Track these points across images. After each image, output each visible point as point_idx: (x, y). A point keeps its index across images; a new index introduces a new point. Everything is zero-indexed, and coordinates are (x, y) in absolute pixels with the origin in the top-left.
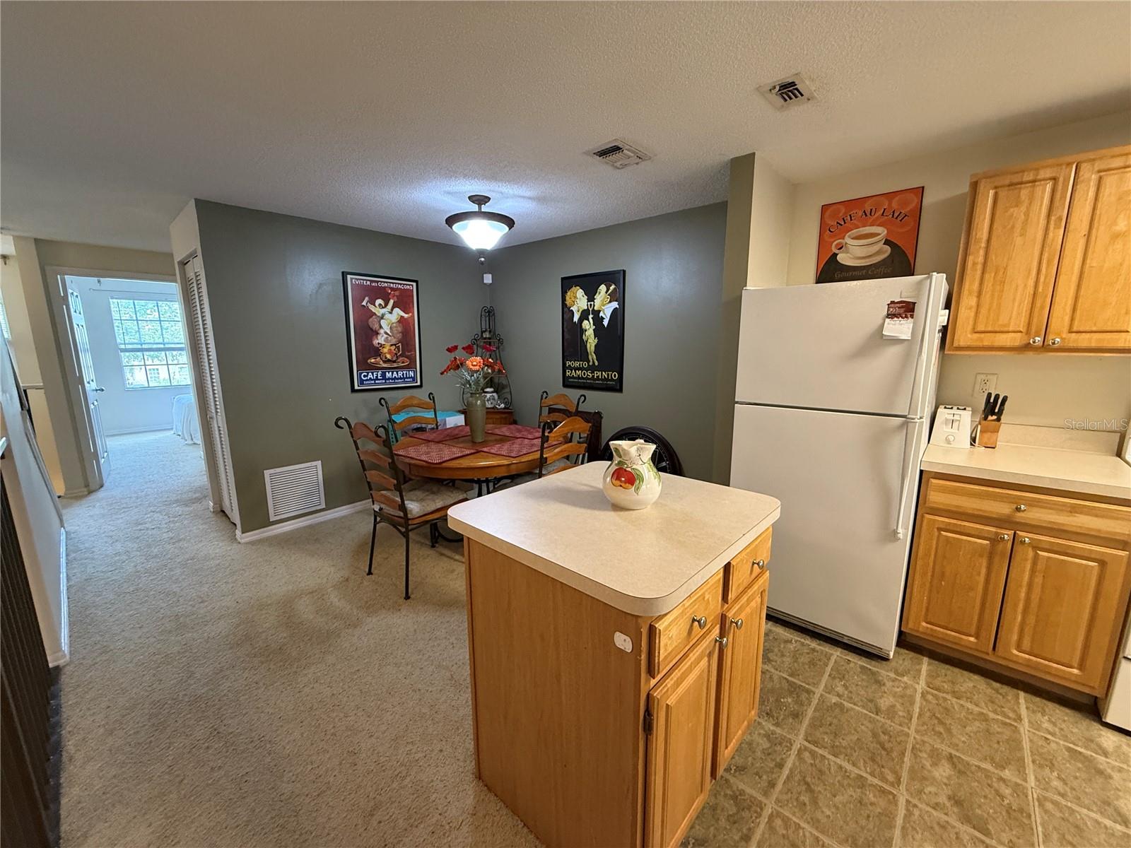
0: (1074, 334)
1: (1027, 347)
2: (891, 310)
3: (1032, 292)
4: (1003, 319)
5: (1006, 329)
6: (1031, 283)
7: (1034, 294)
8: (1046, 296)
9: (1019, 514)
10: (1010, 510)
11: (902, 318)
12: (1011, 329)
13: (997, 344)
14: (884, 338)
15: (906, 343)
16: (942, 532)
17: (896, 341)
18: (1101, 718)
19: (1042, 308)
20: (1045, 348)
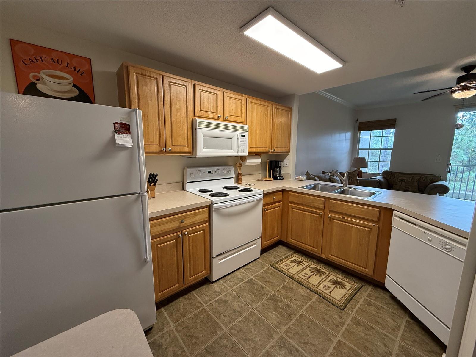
0: (173, 147)
1: (161, 152)
2: (117, 128)
3: (158, 128)
4: (151, 140)
5: (153, 144)
6: (157, 123)
7: (159, 129)
8: (163, 130)
9: (182, 224)
10: (179, 224)
11: (124, 134)
12: (155, 144)
13: (151, 150)
14: (117, 146)
15: (130, 149)
16: (158, 246)
17: (124, 148)
18: (211, 282)
19: (163, 135)
20: (167, 152)
